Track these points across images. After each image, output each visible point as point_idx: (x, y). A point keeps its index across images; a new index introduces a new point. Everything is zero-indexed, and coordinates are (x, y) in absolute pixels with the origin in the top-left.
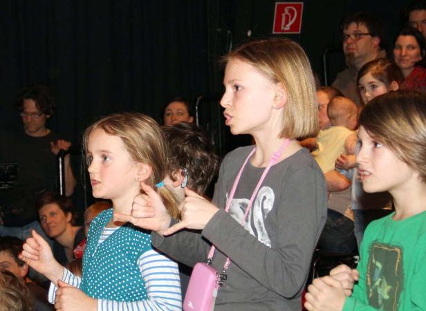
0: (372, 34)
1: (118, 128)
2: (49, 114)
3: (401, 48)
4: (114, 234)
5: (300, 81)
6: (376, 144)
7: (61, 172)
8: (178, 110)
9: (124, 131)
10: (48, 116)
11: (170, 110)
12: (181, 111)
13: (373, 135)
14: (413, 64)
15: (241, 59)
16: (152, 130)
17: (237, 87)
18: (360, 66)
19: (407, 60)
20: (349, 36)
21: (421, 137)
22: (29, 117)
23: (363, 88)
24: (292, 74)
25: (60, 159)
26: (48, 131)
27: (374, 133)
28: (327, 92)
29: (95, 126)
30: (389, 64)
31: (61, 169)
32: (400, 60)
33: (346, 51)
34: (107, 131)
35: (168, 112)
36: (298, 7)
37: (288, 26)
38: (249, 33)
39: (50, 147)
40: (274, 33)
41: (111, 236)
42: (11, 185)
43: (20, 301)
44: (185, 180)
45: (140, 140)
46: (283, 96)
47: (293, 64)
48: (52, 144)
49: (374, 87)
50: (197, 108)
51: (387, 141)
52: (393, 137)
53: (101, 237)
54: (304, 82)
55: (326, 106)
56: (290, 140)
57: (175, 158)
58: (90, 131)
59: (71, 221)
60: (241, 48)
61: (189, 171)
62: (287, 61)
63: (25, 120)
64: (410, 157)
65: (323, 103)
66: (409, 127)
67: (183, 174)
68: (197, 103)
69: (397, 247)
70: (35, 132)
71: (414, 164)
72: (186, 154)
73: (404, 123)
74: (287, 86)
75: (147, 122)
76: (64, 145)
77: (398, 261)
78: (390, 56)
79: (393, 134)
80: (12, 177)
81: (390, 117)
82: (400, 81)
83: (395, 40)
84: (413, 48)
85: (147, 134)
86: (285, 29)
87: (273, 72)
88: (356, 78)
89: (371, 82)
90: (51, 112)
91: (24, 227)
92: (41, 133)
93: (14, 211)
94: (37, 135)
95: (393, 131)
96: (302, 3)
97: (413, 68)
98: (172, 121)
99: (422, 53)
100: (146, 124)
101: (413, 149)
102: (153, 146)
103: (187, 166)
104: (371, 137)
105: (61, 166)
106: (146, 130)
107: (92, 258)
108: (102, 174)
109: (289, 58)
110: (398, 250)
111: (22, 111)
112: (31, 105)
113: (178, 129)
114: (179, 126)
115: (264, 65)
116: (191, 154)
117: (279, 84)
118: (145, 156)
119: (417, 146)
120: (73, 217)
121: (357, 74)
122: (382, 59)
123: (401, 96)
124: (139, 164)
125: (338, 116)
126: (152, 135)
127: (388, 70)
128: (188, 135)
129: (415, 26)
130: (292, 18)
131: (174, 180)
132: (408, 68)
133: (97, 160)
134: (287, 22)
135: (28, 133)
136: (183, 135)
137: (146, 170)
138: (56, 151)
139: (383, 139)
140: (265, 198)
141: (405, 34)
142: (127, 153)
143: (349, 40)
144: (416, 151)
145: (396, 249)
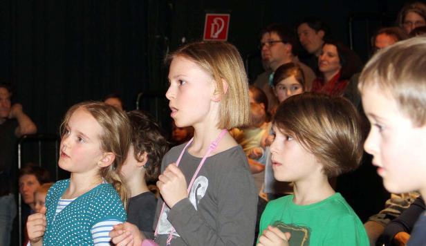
4: (70, 205)
5: (236, 77)
6: (287, 138)
15: (186, 57)
17: (181, 82)
20: (264, 44)
33: (263, 57)
36: (225, 19)
37: (217, 34)
38: (183, 40)
40: (204, 40)
41: (67, 206)
47: (230, 63)
50: (137, 103)
53: (58, 207)
54: (240, 79)
60: (185, 48)
68: (138, 99)
69: (304, 227)
77: (304, 240)
86: (214, 37)
96: (229, 15)
105: (19, 152)
109: (227, 58)
110: (306, 231)
123: (313, 96)
130: (220, 27)
134: (215, 31)
140: (200, 186)
143: (265, 48)
144: (322, 148)
145: (303, 230)
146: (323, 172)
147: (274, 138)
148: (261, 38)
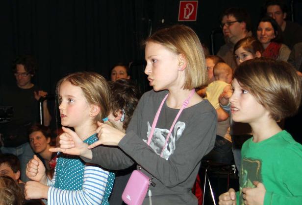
0: (240, 21)
1: (79, 81)
2: (33, 74)
3: (261, 30)
5: (193, 51)
6: (243, 91)
7: (41, 112)
8: (120, 71)
9: (83, 83)
10: (32, 75)
11: (115, 71)
12: (122, 72)
13: (242, 85)
14: (269, 40)
15: (154, 42)
16: (102, 84)
17: (153, 60)
18: (236, 42)
19: (265, 38)
20: (224, 24)
21: (273, 89)
22: (20, 76)
23: (237, 56)
24: (188, 47)
25: (41, 104)
26: (33, 85)
27: (243, 84)
28: (213, 59)
29: (65, 79)
30: (254, 41)
31: (41, 110)
32: (261, 38)
34: (72, 83)
35: (114, 72)
36: (194, 4)
37: (188, 16)
38: (163, 21)
39: (34, 96)
40: (179, 20)
42: (9, 120)
43: (13, 195)
44: (123, 116)
45: (94, 90)
46: (184, 62)
47: (187, 41)
48: (35, 92)
49: (245, 56)
51: (251, 90)
52: (255, 87)
54: (196, 51)
55: (212, 68)
56: (190, 90)
57: (116, 102)
58: (61, 83)
59: (49, 143)
61: (125, 110)
62: (183, 39)
63: (17, 78)
64: (265, 101)
65: (210, 66)
66: (266, 82)
67: (122, 113)
69: (258, 160)
70: (24, 85)
71: (268, 106)
72: (124, 100)
73: (264, 79)
74: (185, 55)
75: (99, 78)
76: (43, 94)
77: (258, 169)
78: (255, 35)
79: (255, 85)
80: (9, 115)
81: (255, 74)
82: (261, 52)
83: (258, 25)
84: (269, 30)
85: (98, 86)
86: (186, 18)
87: (175, 48)
88: (233, 50)
89: (243, 53)
90: (34, 72)
91: (17, 148)
92: (28, 86)
93: (11, 137)
94: (25, 87)
95: (256, 84)
96: (197, 1)
97: (269, 43)
98: (116, 78)
99: (275, 33)
100: (98, 80)
101: (267, 96)
102: (102, 94)
103: (124, 107)
104: (241, 86)
105: (41, 108)
106: (98, 83)
107: (61, 167)
108: (68, 110)
109: (184, 37)
110: (259, 162)
111: (16, 72)
112: (21, 68)
113: (120, 83)
114: (120, 81)
115: (169, 44)
116: (127, 99)
117: (181, 55)
118: (96, 100)
119: (270, 95)
120: (51, 141)
121: (233, 47)
122: (250, 37)
123: (263, 61)
124: (92, 105)
125: (220, 74)
126: (101, 87)
127: (253, 44)
128: (125, 88)
129: (271, 16)
130: (191, 11)
131: (116, 116)
132: (266, 43)
133: (65, 101)
134: (187, 14)
135: (19, 86)
136: (122, 87)
137: (96, 110)
138: (38, 98)
139: (249, 88)
141: (265, 21)
142: (85, 98)
144: (269, 98)
145: (257, 161)
146: (270, 117)
147: (233, 92)
148: (222, 20)
